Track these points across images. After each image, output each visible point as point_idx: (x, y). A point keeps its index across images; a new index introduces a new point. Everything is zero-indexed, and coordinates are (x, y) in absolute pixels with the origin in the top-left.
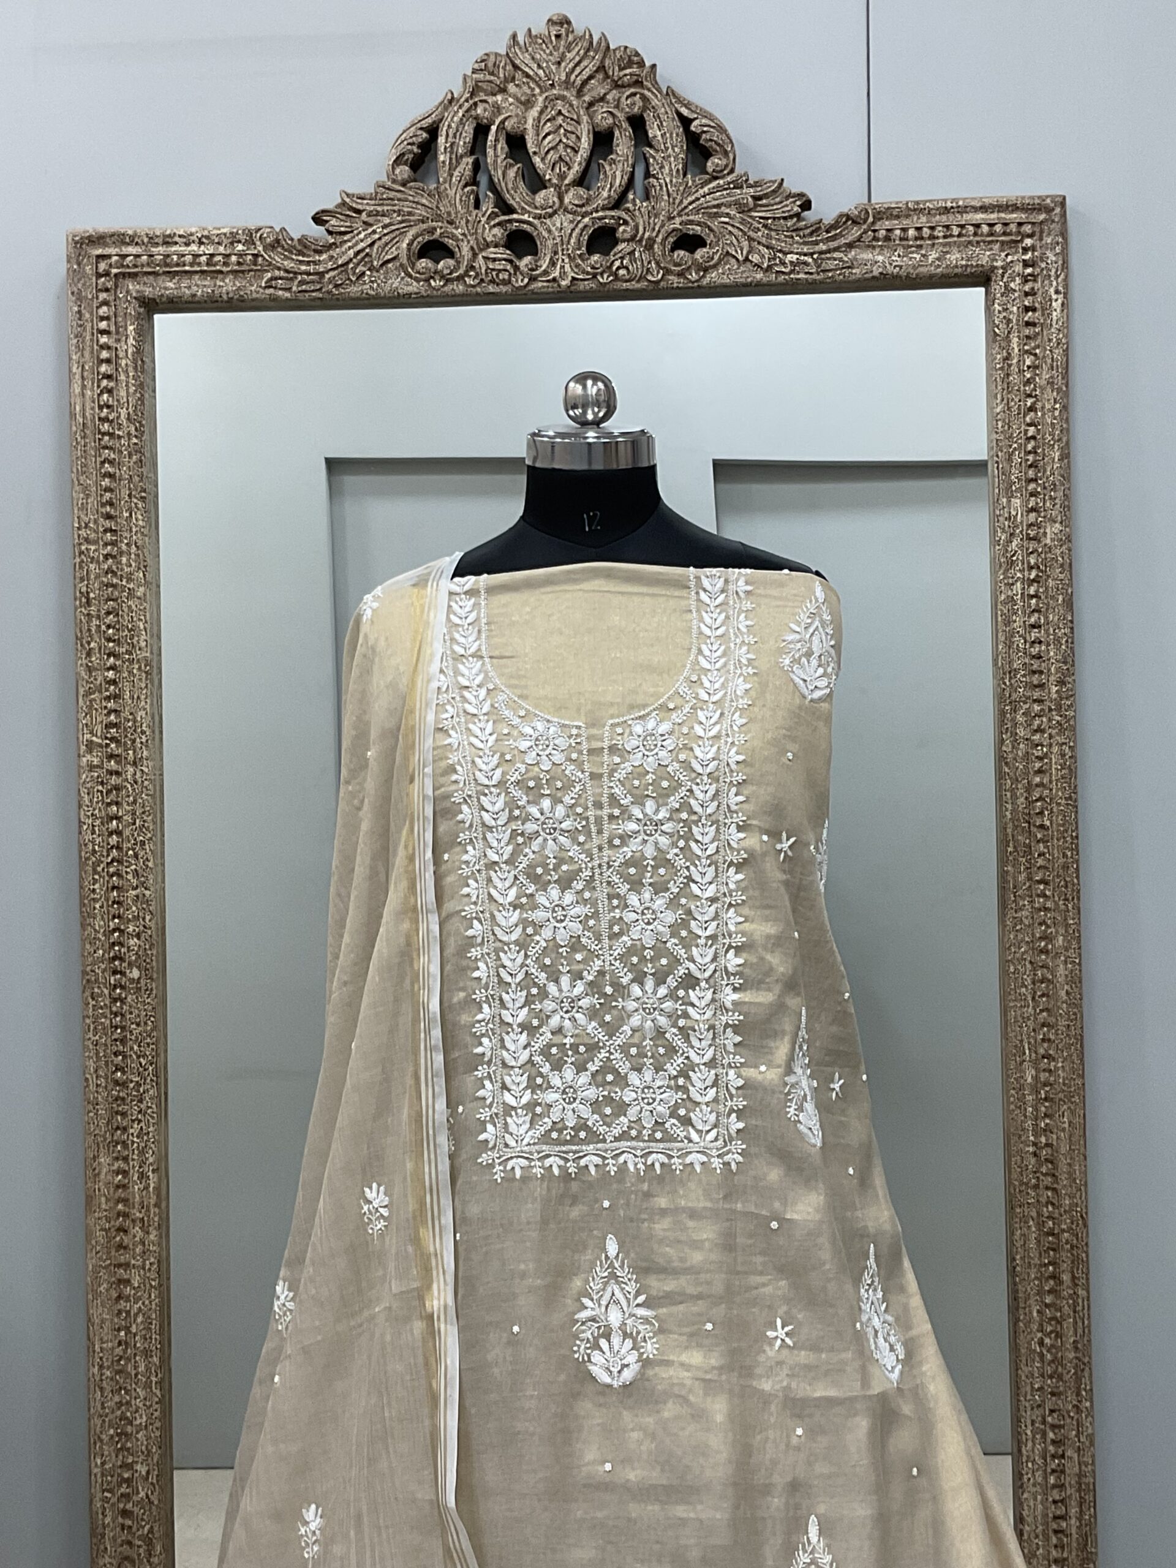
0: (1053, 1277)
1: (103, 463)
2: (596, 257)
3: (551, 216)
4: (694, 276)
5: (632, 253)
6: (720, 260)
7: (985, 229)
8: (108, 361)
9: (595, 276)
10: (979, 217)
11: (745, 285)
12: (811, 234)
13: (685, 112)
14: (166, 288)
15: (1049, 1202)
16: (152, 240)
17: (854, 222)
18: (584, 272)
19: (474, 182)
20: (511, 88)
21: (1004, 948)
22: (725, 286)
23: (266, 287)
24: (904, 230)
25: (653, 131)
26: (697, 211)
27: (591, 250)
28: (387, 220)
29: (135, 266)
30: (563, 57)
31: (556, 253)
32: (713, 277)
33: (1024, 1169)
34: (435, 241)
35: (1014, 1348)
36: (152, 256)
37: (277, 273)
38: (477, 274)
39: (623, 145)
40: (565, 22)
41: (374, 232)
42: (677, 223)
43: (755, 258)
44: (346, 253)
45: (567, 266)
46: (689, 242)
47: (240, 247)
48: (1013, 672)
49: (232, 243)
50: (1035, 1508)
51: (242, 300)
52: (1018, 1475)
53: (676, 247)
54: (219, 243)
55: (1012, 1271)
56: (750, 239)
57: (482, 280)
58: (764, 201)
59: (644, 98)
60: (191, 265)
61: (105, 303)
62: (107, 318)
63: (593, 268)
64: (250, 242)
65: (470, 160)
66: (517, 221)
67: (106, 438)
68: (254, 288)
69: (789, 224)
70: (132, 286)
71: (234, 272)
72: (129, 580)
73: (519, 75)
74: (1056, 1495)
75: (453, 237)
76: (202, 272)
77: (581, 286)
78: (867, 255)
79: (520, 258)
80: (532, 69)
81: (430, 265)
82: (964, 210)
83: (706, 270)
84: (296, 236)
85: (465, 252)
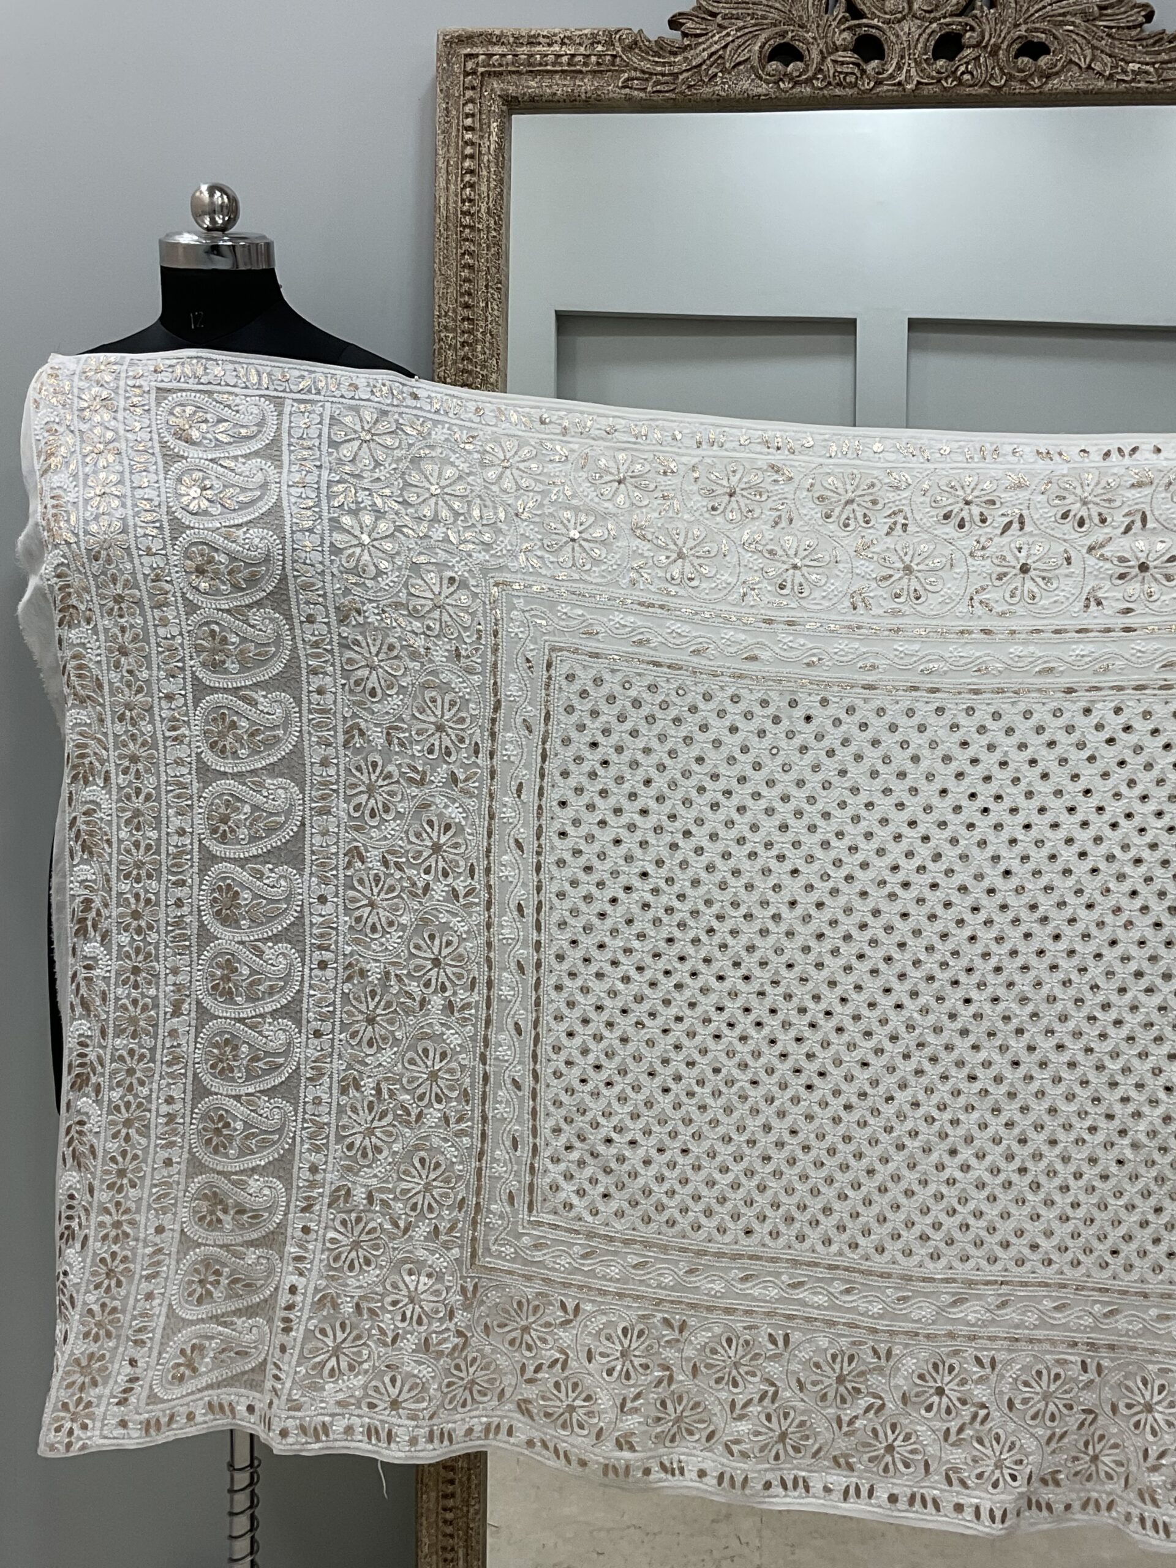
1: (463, 254)
2: (941, 62)
3: (899, 21)
4: (1036, 82)
5: (977, 59)
6: (1063, 67)
8: (472, 157)
9: (939, 81)
11: (1086, 93)
12: (1154, 44)
14: (529, 87)
16: (517, 40)
18: (929, 77)
22: (1066, 93)
23: (624, 87)
26: (1043, 18)
27: (936, 56)
28: (741, 24)
29: (501, 65)
31: (902, 57)
32: (1055, 83)
34: (786, 44)
36: (515, 55)
37: (633, 74)
38: (825, 78)
41: (728, 34)
42: (1022, 30)
43: (1097, 66)
44: (700, 55)
45: (913, 72)
46: (1033, 49)
47: (600, 48)
49: (592, 44)
51: (598, 99)
53: (1019, 53)
54: (580, 44)
56: (1094, 48)
57: (829, 83)
58: (1109, 11)
60: (554, 64)
61: (471, 100)
62: (473, 115)
63: (939, 72)
66: (867, 26)
67: (467, 231)
68: (612, 89)
69: (1134, 33)
70: (496, 84)
71: (595, 72)
72: (483, 367)
75: (804, 41)
76: (563, 71)
77: (926, 91)
79: (867, 61)
81: (781, 67)
83: (1048, 77)
84: (653, 38)
85: (815, 55)
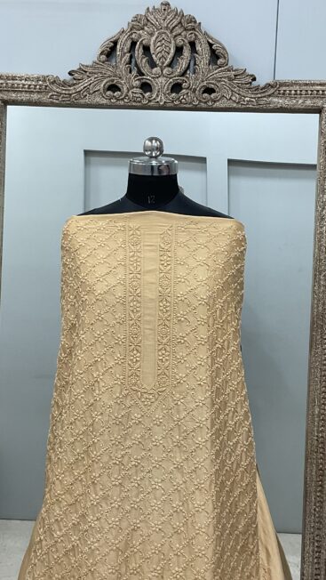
0: (321, 486)
2: (174, 94)
3: (158, 78)
4: (210, 104)
5: (187, 93)
6: (220, 98)
7: (321, 92)
9: (173, 101)
10: (319, 88)
11: (229, 108)
12: (255, 90)
13: (211, 41)
14: (12, 97)
15: (321, 458)
16: (8, 78)
17: (272, 87)
18: (169, 100)
19: (130, 63)
20: (146, 28)
21: (310, 363)
22: (221, 108)
23: (49, 98)
24: (290, 91)
25: (198, 48)
26: (213, 79)
27: (172, 92)
28: (96, 76)
29: (1, 87)
30: (166, 18)
31: (159, 92)
32: (217, 104)
33: (312, 445)
34: (114, 85)
35: (305, 511)
36: (7, 84)
37: (54, 93)
38: (129, 98)
39: (187, 52)
40: (168, 4)
41: (91, 80)
42: (205, 83)
43: (234, 98)
44: (80, 87)
45: (163, 97)
46: (209, 91)
47: (40, 83)
48: (320, 260)
49: (37, 81)
50: (309, 570)
51: (40, 102)
52: (303, 558)
53: (204, 92)
54: (33, 81)
55: (306, 483)
56: (232, 91)
57: (130, 101)
58: (238, 77)
59: (196, 35)
60: (22, 88)
63: (172, 98)
64: (44, 81)
65: (129, 55)
66: (145, 79)
68: (45, 98)
69: (247, 86)
71: (38, 92)
73: (149, 24)
74: (317, 566)
75: (121, 83)
76: (26, 91)
77: (168, 105)
78: (276, 100)
79: (145, 93)
80: (154, 21)
81: (111, 94)
82: (313, 85)
83: (215, 102)
84: (62, 79)
85: (125, 89)
